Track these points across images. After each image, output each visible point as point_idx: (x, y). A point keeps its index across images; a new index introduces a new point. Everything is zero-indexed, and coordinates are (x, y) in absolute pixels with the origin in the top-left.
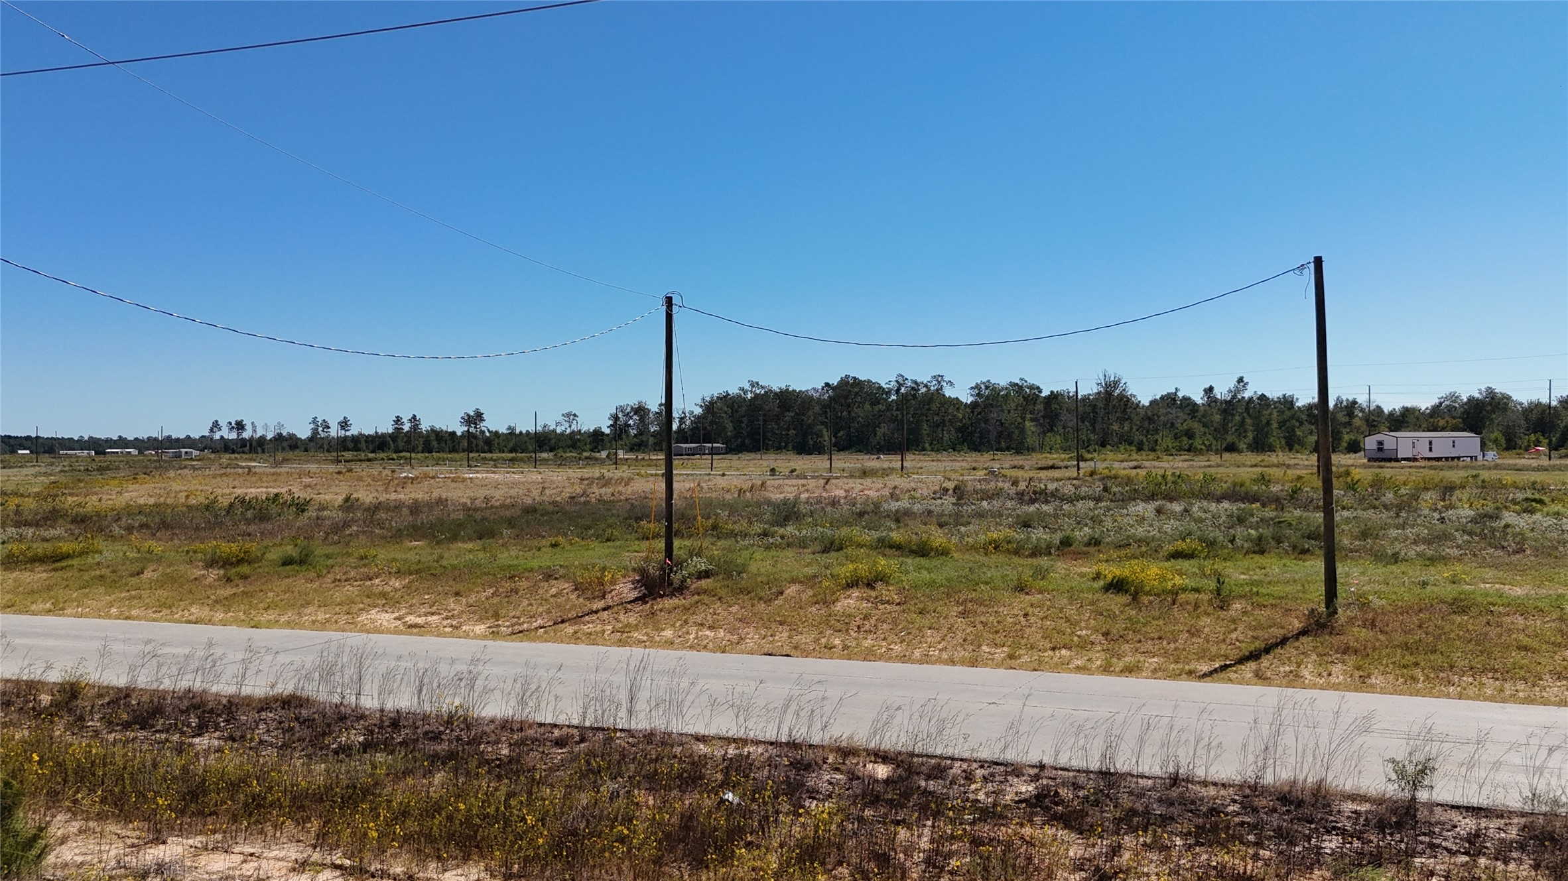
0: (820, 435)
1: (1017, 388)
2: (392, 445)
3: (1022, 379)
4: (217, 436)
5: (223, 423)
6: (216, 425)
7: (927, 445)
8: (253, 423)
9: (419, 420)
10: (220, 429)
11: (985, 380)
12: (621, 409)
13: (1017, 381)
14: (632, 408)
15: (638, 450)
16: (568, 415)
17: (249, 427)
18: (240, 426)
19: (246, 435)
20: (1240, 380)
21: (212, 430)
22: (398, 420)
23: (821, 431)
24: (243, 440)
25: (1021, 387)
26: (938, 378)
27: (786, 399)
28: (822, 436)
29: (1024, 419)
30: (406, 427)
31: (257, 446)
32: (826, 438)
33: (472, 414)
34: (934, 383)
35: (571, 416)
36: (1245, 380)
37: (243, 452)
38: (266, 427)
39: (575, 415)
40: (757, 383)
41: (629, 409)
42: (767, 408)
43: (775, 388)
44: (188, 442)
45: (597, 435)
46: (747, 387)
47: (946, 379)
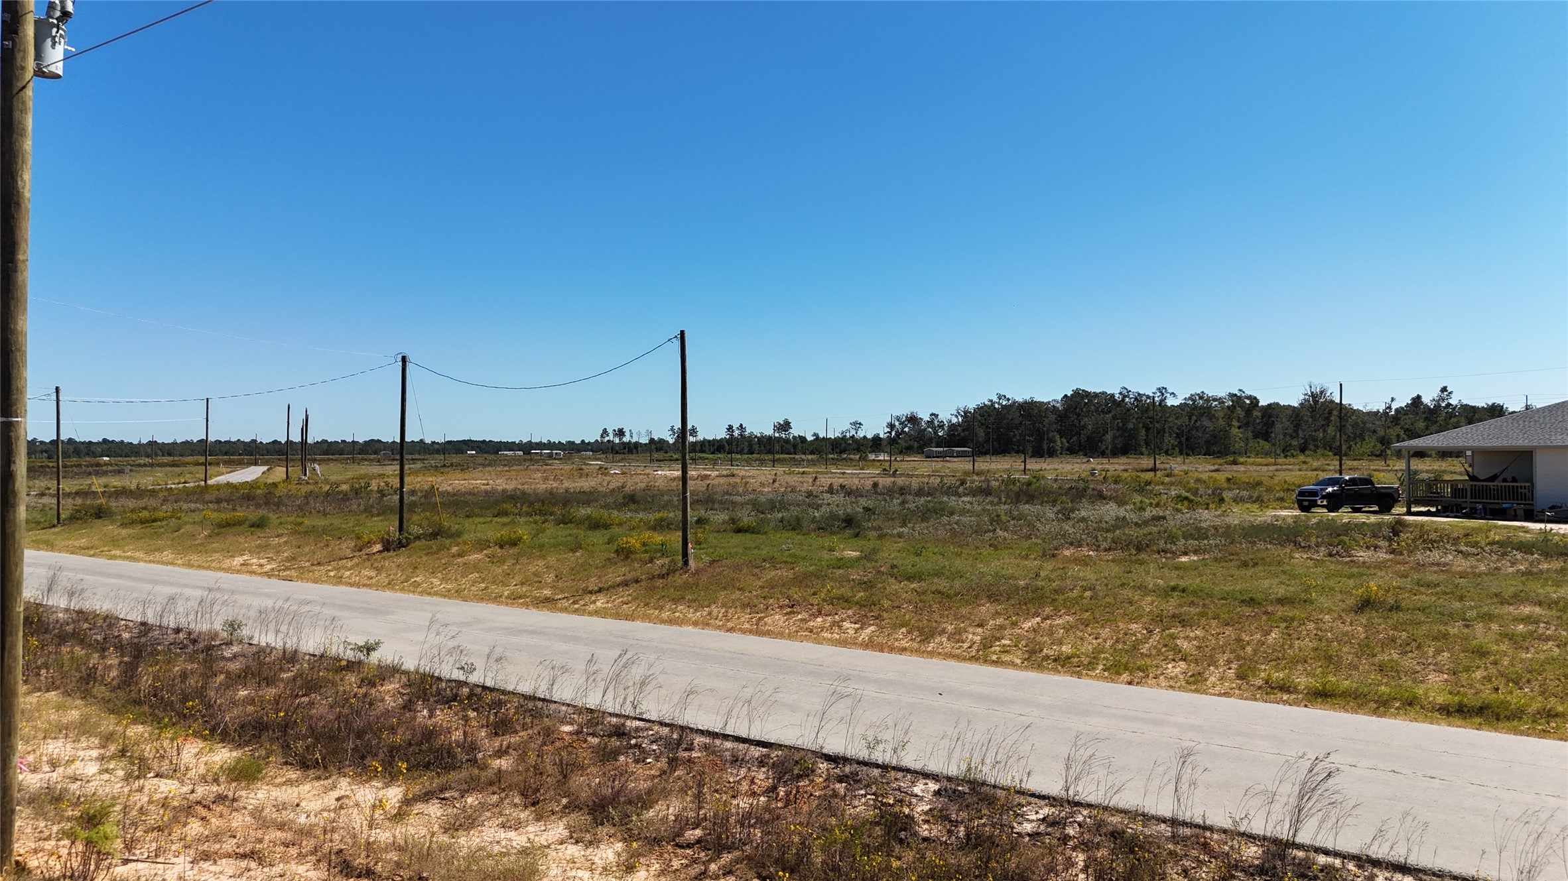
0: (1052, 440)
1: (1236, 399)
2: (727, 448)
3: (1240, 390)
4: (607, 439)
5: (610, 431)
6: (605, 431)
7: (1144, 449)
8: (630, 431)
9: (745, 428)
10: (608, 436)
11: (1199, 392)
12: (898, 419)
13: (1236, 392)
14: (907, 417)
15: (905, 453)
16: (855, 424)
17: (627, 434)
18: (621, 433)
19: (626, 439)
20: (1444, 389)
21: (602, 436)
22: (730, 428)
23: (1053, 436)
24: (624, 443)
25: (1239, 398)
26: (1162, 390)
27: (1030, 410)
28: (1055, 442)
29: (1230, 426)
30: (736, 433)
31: (632, 449)
32: (1059, 443)
33: (782, 423)
34: (1159, 394)
35: (857, 425)
36: (1449, 390)
37: (624, 453)
38: (639, 434)
39: (860, 424)
40: (1005, 397)
41: (904, 419)
42: (1010, 417)
43: (1020, 399)
44: (584, 446)
45: (877, 439)
46: (995, 399)
47: (1170, 391)
